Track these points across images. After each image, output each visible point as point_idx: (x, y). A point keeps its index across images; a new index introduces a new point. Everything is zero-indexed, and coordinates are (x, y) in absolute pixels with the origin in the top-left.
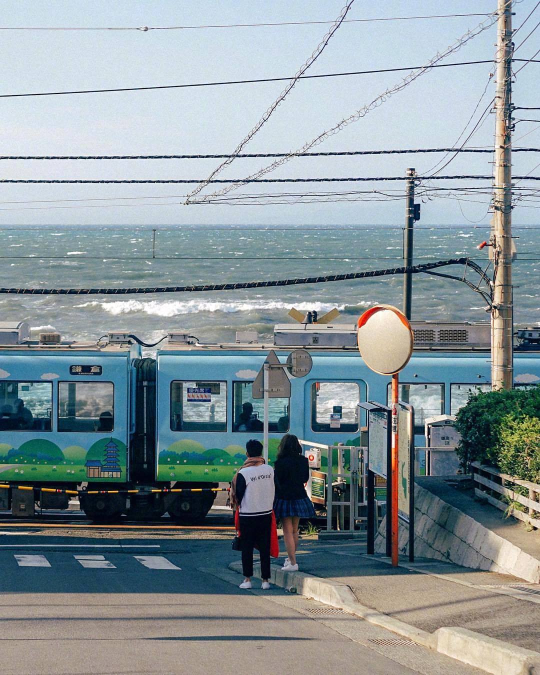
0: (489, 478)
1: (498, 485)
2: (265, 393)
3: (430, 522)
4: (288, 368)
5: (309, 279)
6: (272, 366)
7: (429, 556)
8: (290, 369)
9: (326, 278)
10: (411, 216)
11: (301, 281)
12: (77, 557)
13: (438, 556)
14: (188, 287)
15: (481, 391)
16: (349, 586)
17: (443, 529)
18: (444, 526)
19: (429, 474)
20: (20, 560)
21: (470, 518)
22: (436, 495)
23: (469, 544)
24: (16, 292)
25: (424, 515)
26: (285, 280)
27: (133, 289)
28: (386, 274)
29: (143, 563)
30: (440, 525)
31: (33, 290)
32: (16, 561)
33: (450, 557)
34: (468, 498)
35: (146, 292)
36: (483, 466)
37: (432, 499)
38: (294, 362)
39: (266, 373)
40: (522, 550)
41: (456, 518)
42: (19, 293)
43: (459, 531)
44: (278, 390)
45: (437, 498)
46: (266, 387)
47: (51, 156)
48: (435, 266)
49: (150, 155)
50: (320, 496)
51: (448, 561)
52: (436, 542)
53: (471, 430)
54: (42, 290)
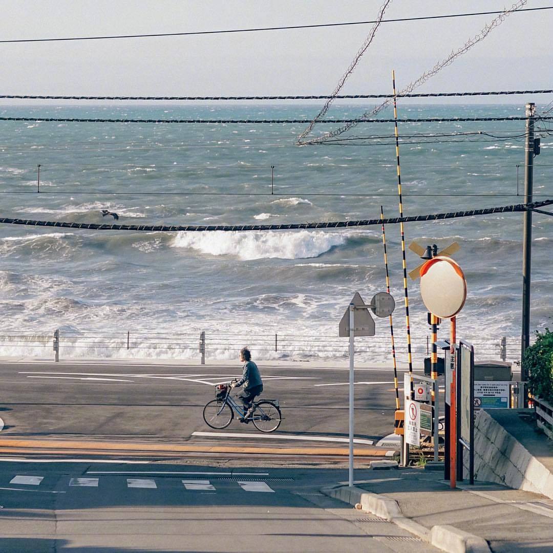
0: (545, 411)
1: (549, 417)
2: (351, 332)
3: (496, 450)
4: (372, 309)
5: (420, 217)
6: (357, 307)
7: (491, 480)
8: (374, 310)
9: (436, 216)
10: (530, 150)
11: (412, 219)
12: (184, 481)
13: (498, 481)
14: (302, 224)
15: (548, 332)
16: (397, 501)
17: (503, 456)
18: (504, 454)
19: (510, 407)
20: (130, 483)
21: (521, 445)
22: (502, 425)
23: (518, 469)
24: (136, 229)
25: (493, 444)
26: (396, 218)
27: (248, 227)
28: (495, 212)
29: (243, 487)
30: (502, 453)
31: (152, 227)
32: (126, 483)
33: (505, 481)
34: (531, 429)
35: (261, 229)
36: (540, 399)
37: (499, 429)
38: (377, 304)
39: (352, 314)
40: (550, 472)
41: (513, 445)
42: (139, 229)
43: (513, 457)
44: (363, 329)
45: (502, 429)
46: (352, 326)
47: (169, 96)
48: (543, 204)
49: (266, 96)
50: (427, 428)
51: (504, 484)
52: (497, 468)
53: (535, 367)
54: (161, 227)
